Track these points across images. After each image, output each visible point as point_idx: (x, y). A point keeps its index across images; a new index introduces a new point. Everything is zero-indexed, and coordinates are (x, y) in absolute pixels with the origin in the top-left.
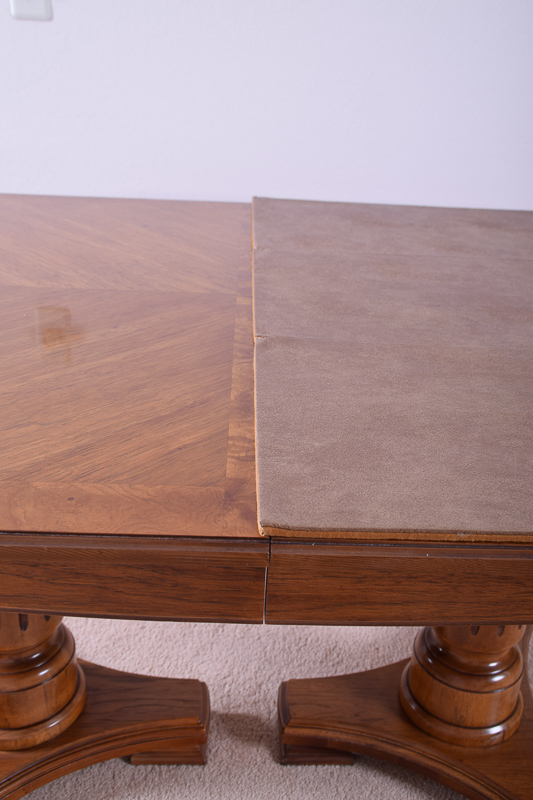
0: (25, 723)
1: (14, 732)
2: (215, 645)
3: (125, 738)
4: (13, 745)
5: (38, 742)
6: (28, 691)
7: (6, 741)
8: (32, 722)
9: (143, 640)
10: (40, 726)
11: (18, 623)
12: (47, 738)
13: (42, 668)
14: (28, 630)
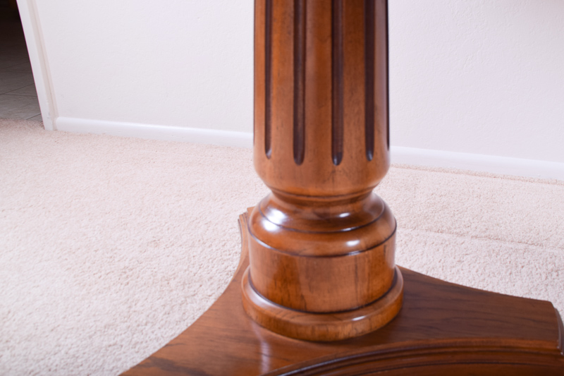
0: (326, 308)
1: (311, 317)
2: (549, 287)
3: (455, 353)
4: (309, 332)
5: (341, 336)
6: (335, 260)
7: (300, 326)
8: (335, 307)
9: (461, 272)
10: (346, 315)
11: (330, 152)
12: (353, 333)
13: (351, 235)
14: (342, 164)
